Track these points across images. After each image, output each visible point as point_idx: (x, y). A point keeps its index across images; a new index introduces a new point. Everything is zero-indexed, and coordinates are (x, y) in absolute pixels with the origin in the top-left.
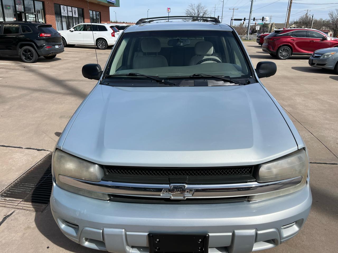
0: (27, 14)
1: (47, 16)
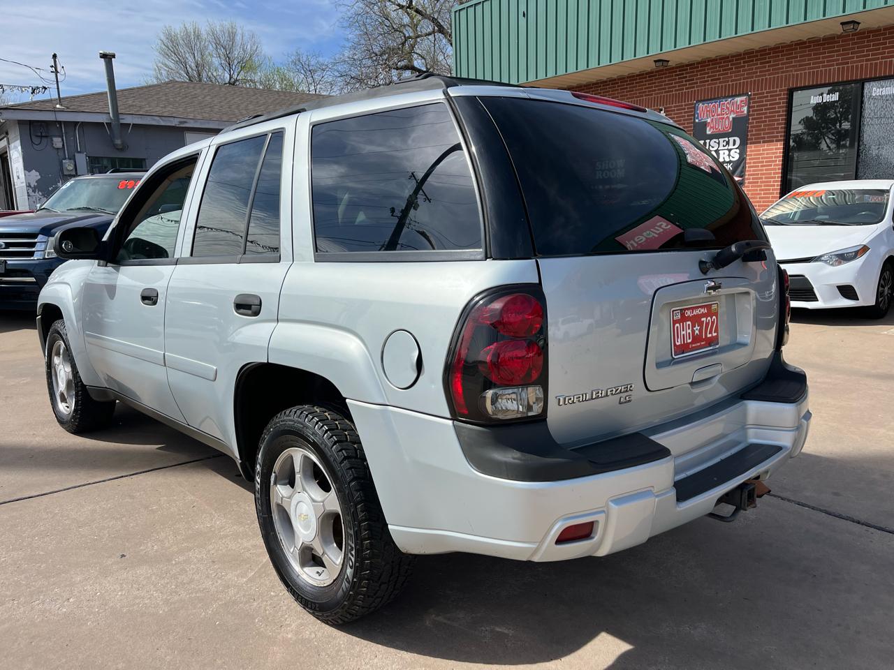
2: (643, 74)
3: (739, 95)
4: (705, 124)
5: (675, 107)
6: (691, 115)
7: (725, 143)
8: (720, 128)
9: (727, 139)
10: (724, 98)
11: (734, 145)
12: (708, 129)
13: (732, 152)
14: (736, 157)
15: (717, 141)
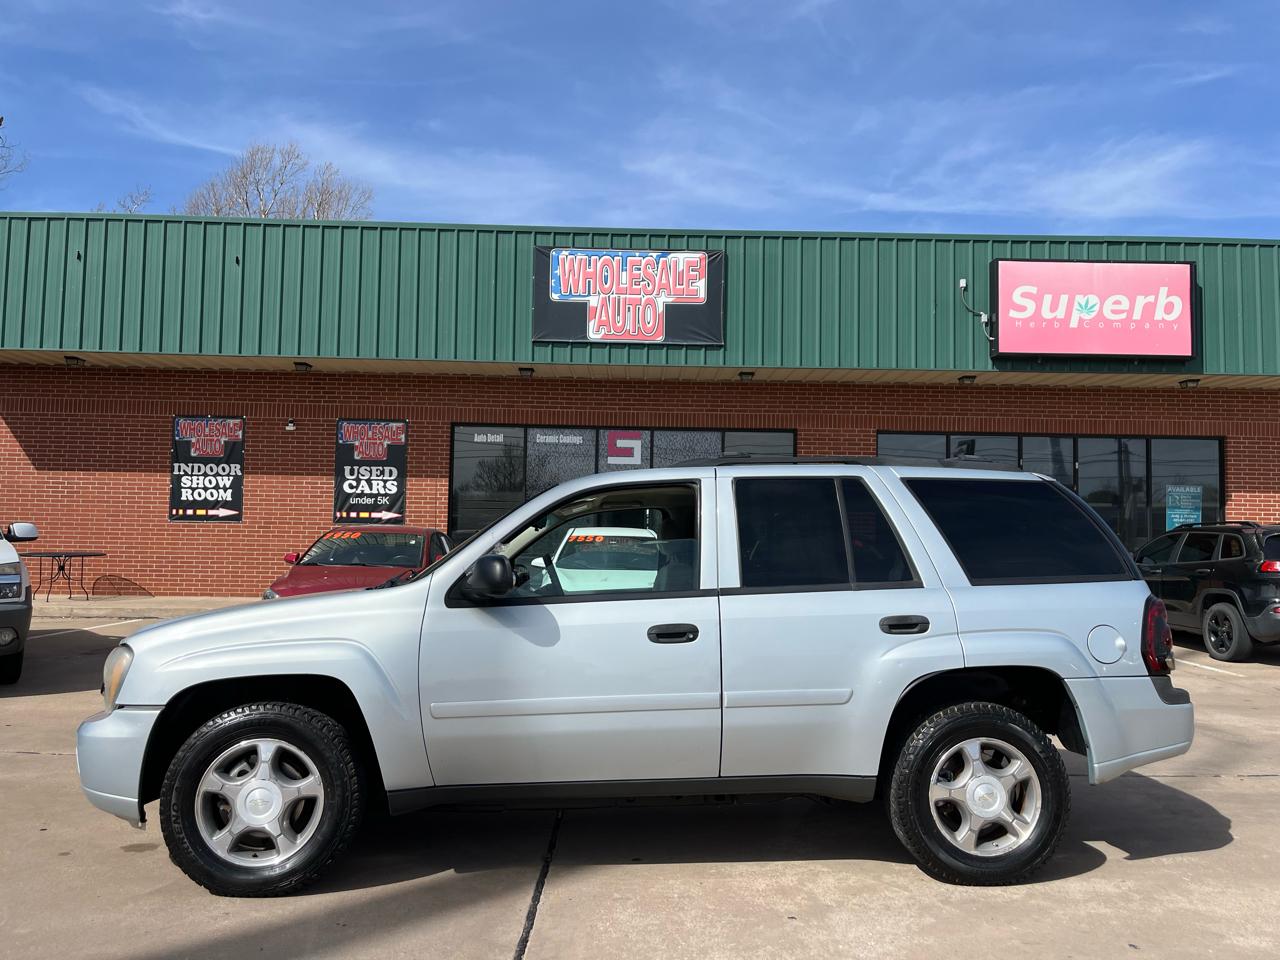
2: (261, 373)
3: (394, 421)
4: (352, 448)
5: (308, 421)
6: (333, 434)
7: (379, 473)
8: (372, 453)
9: (381, 468)
10: (377, 420)
11: (390, 476)
12: (356, 453)
13: (388, 484)
14: (394, 490)
15: (368, 469)
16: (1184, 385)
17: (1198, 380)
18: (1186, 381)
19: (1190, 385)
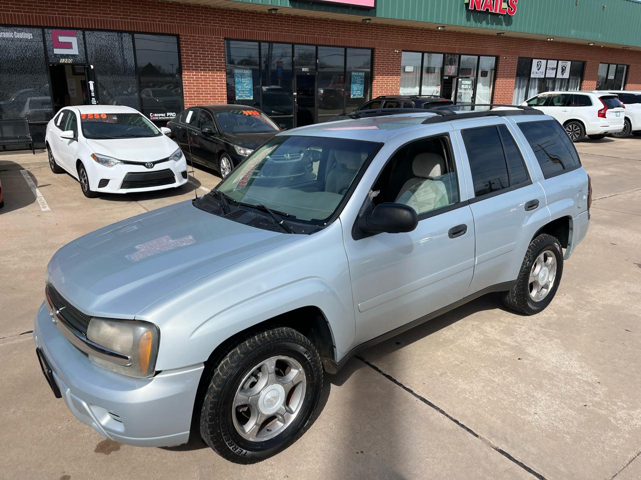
0: (460, 80)
1: (499, 81)
16: (364, 22)
17: (370, 19)
18: (366, 20)
19: (368, 21)
